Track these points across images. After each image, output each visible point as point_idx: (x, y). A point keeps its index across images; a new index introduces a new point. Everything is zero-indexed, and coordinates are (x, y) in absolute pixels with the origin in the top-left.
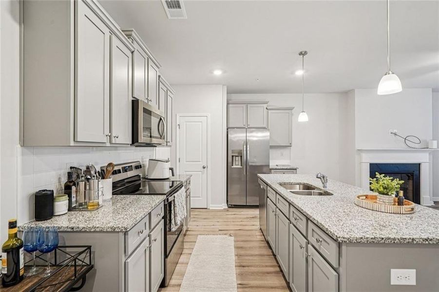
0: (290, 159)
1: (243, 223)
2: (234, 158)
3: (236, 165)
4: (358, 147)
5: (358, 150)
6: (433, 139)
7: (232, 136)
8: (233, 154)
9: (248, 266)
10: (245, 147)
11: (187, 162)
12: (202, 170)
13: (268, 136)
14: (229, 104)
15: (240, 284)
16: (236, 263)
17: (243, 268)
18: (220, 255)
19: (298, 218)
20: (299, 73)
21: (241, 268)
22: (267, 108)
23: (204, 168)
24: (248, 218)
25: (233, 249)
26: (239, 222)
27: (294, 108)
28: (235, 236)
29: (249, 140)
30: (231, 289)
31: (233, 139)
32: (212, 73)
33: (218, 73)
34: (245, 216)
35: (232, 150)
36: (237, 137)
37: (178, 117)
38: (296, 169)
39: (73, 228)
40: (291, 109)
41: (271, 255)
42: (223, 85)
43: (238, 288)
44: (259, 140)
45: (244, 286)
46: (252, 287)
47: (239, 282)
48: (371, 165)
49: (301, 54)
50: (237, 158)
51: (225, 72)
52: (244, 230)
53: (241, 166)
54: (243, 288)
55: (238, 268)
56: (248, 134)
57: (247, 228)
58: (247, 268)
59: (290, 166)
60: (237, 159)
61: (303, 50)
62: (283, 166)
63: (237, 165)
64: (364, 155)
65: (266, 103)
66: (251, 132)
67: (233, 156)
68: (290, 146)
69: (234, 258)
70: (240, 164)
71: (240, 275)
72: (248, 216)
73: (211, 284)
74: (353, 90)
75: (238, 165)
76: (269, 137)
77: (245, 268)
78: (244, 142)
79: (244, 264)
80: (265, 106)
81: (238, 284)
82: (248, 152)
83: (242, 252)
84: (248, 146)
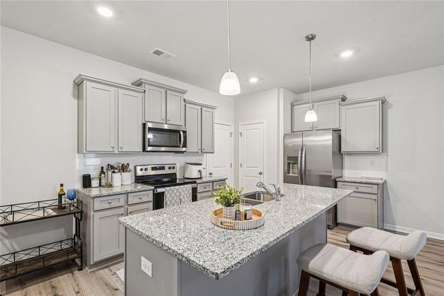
2: (291, 165)
3: (293, 173)
7: (289, 141)
8: (289, 161)
10: (300, 153)
11: (247, 167)
12: (259, 176)
13: (329, 140)
14: (293, 106)
22: (340, 104)
23: (260, 174)
29: (305, 145)
31: (289, 145)
35: (288, 157)
36: (294, 142)
37: (240, 126)
40: (379, 99)
42: (279, 88)
50: (294, 165)
51: (260, 79)
56: (304, 139)
60: (294, 167)
65: (339, 97)
66: (309, 136)
67: (289, 163)
80: (338, 101)
82: (303, 159)
84: (304, 152)
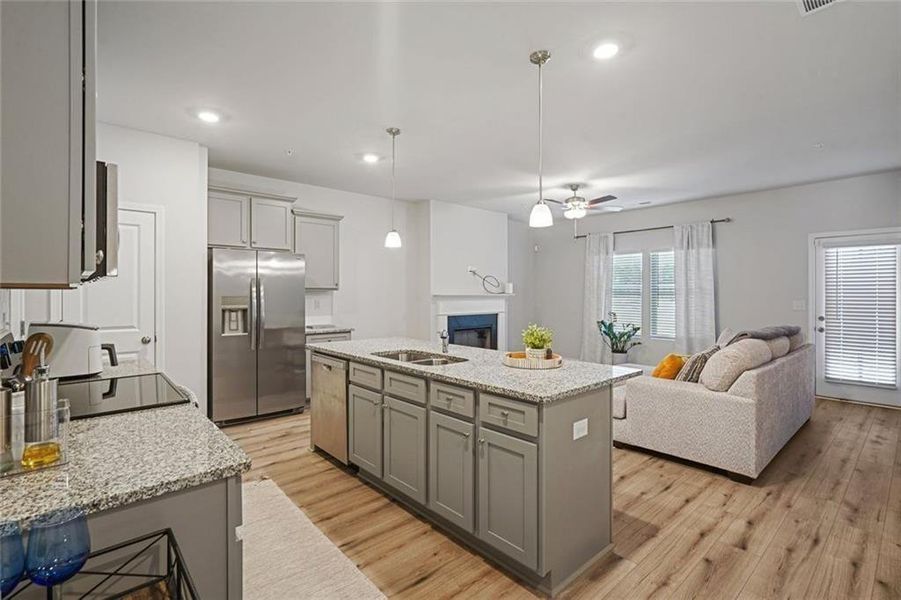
0: (332, 314)
1: (272, 450)
2: (227, 314)
3: (230, 330)
4: (434, 291)
5: (435, 296)
6: (509, 282)
7: (225, 265)
8: (225, 307)
9: (337, 515)
10: (254, 289)
12: (139, 349)
13: (301, 269)
14: (212, 191)
15: (343, 545)
16: (310, 518)
17: (328, 521)
18: (269, 518)
19: (451, 397)
20: (371, 159)
21: (325, 522)
22: (292, 211)
23: (145, 342)
24: (275, 438)
25: (289, 500)
26: (260, 450)
27: (342, 217)
28: (274, 477)
29: (262, 275)
30: (334, 559)
31: (225, 272)
32: (196, 117)
33: (209, 117)
34: (266, 438)
35: (223, 298)
36: (237, 267)
38: (349, 332)
39: (95, 506)
40: (338, 219)
41: (360, 486)
42: (200, 145)
43: (344, 552)
44: (286, 276)
45: (352, 544)
46: (366, 540)
47: (340, 543)
48: (451, 319)
49: (390, 131)
50: (233, 314)
51: (225, 119)
52: (283, 462)
53: (245, 331)
54: (351, 548)
55: (320, 524)
56: (259, 263)
57: (284, 456)
58: (335, 518)
59: (333, 326)
60: (233, 318)
61: (395, 126)
62: (324, 327)
63: (234, 329)
64: (441, 304)
65: (292, 200)
66: (269, 258)
67: (224, 311)
68: (336, 289)
69: (300, 513)
70: (240, 328)
71: (333, 533)
72: (272, 436)
73: (289, 569)
74: (428, 201)
75: (237, 329)
76: (303, 271)
77: (333, 520)
78: (252, 280)
79: (326, 515)
80: (289, 205)
81: (340, 547)
82: (262, 301)
83: (309, 498)
84: (262, 288)
